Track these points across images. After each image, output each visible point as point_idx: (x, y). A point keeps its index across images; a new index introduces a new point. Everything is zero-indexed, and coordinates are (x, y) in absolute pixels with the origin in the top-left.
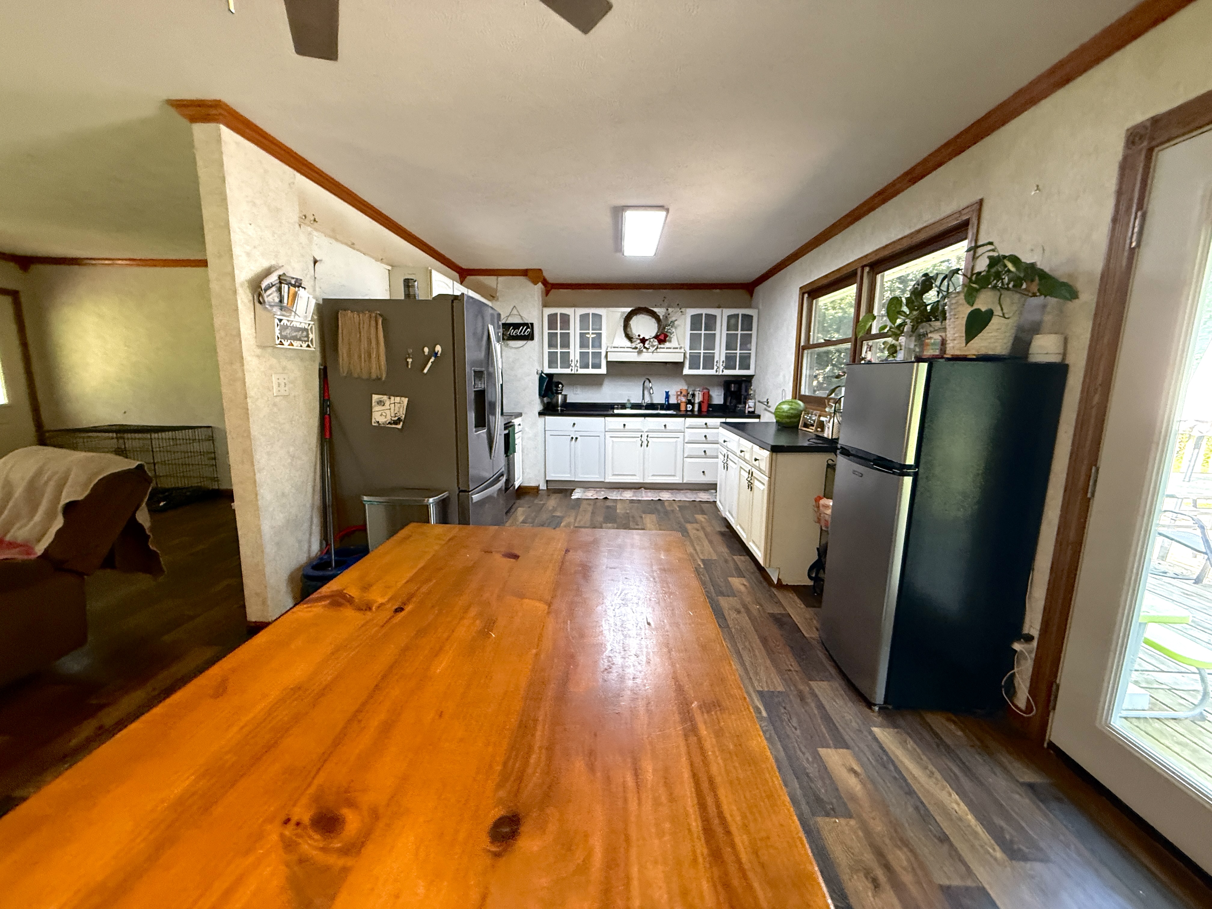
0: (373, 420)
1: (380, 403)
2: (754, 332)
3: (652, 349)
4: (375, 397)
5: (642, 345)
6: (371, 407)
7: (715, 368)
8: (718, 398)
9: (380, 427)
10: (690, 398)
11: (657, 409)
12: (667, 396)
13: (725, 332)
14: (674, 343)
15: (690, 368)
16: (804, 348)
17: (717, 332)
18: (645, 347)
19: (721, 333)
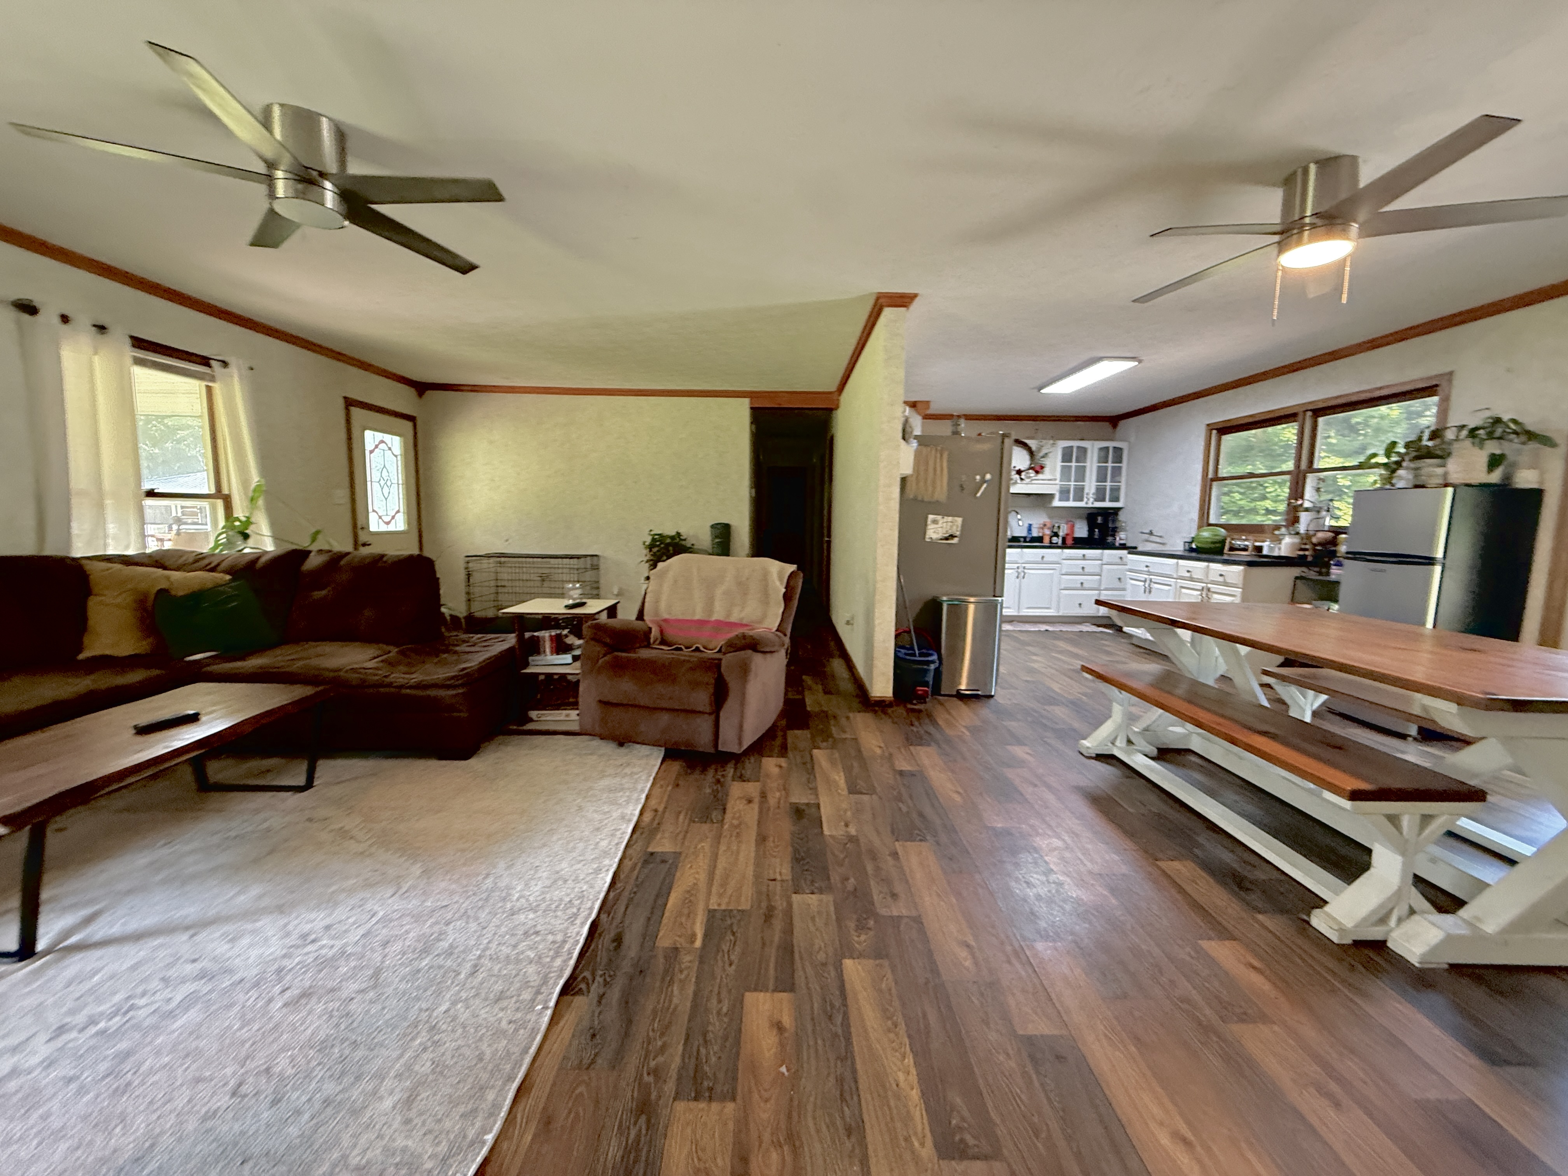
0: (927, 536)
1: (935, 522)
2: (1124, 465)
3: (1028, 481)
4: (931, 517)
5: (1017, 476)
6: (926, 525)
7: (1085, 500)
8: (1081, 531)
9: (932, 543)
10: (1055, 530)
11: (1019, 541)
12: (1030, 529)
13: (1095, 465)
14: (1046, 474)
15: (1060, 500)
16: (1212, 480)
17: (1088, 464)
18: (1022, 479)
19: (1092, 465)
